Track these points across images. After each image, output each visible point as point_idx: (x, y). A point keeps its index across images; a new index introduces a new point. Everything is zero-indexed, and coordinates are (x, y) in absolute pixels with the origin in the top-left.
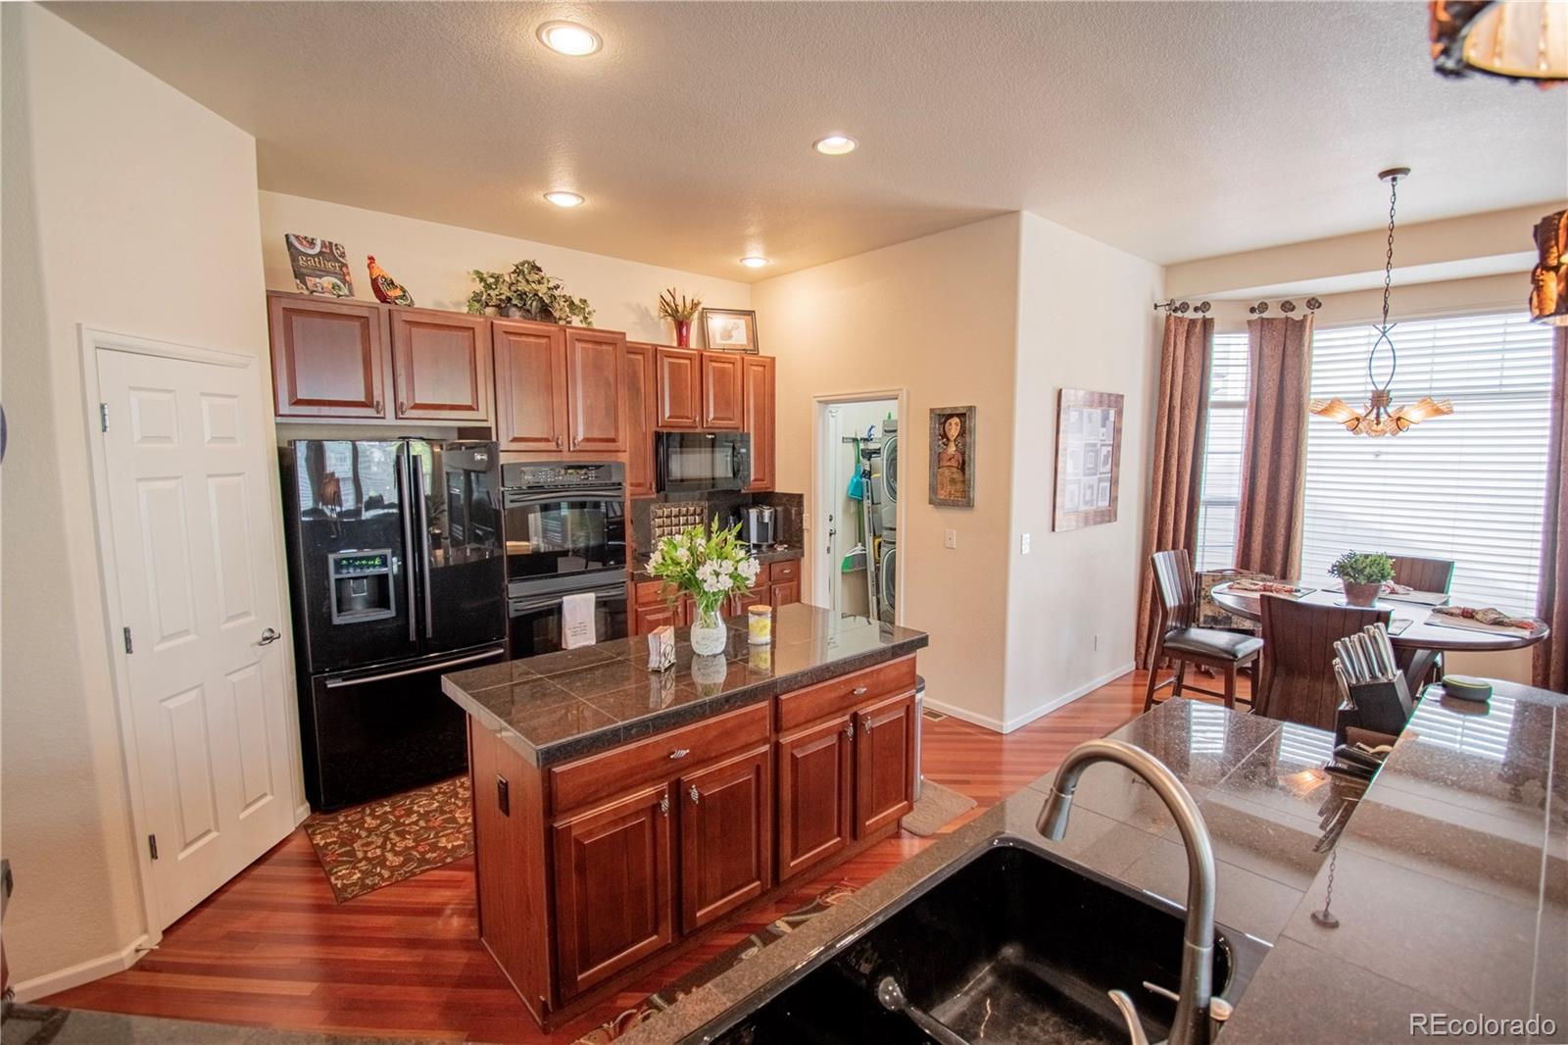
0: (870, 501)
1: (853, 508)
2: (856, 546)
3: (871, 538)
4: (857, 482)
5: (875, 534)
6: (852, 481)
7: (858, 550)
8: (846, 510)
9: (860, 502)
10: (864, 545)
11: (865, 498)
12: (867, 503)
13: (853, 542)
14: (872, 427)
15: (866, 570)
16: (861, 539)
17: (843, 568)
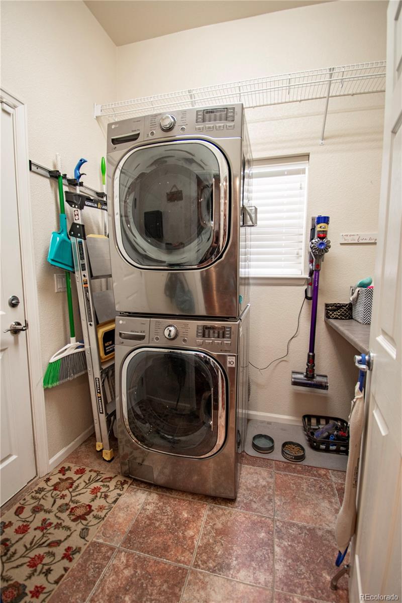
0: (86, 273)
1: (58, 285)
2: (67, 342)
3: (92, 330)
4: (63, 242)
5: (97, 322)
6: (54, 239)
7: (72, 347)
8: (44, 288)
9: (68, 275)
10: (80, 339)
11: (78, 268)
12: (81, 276)
13: (62, 337)
14: (82, 162)
15: (86, 375)
16: (75, 330)
17: (46, 382)
